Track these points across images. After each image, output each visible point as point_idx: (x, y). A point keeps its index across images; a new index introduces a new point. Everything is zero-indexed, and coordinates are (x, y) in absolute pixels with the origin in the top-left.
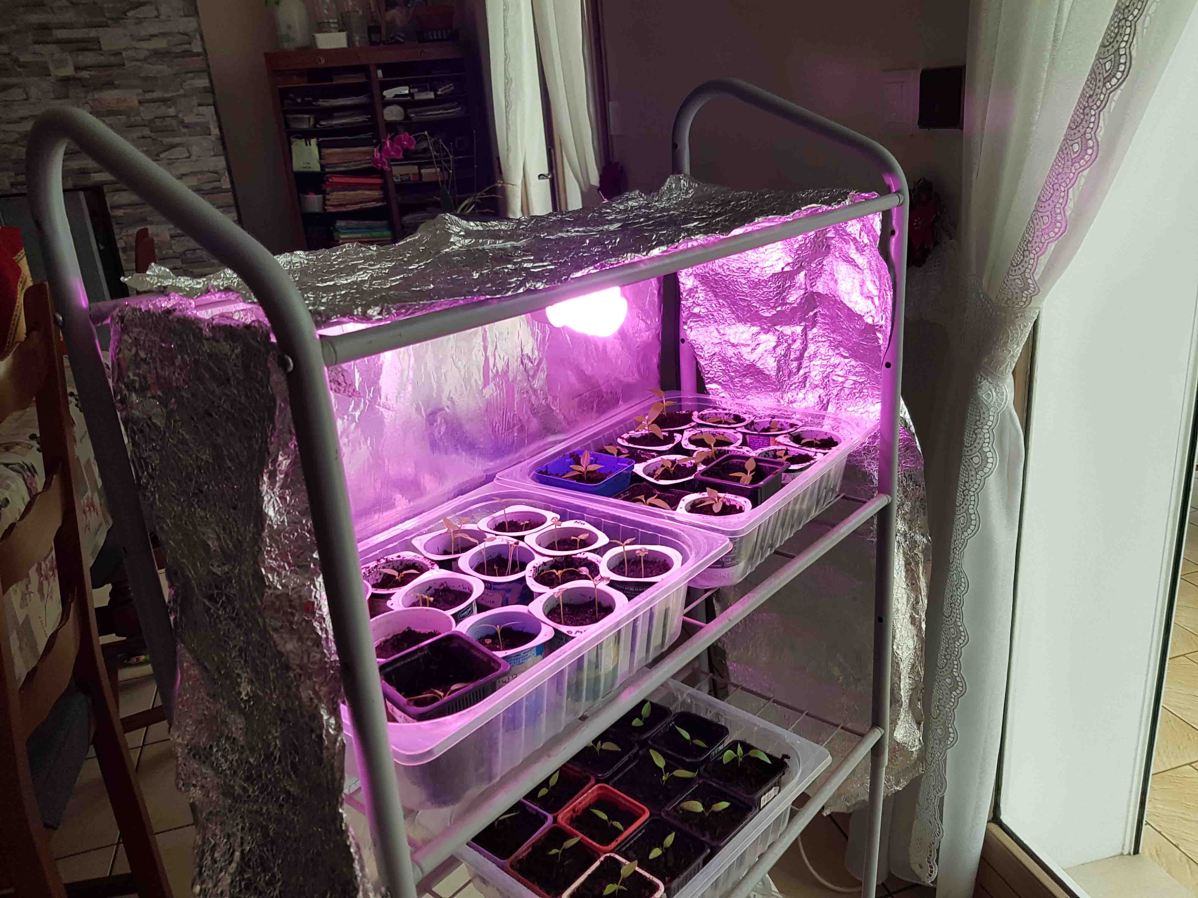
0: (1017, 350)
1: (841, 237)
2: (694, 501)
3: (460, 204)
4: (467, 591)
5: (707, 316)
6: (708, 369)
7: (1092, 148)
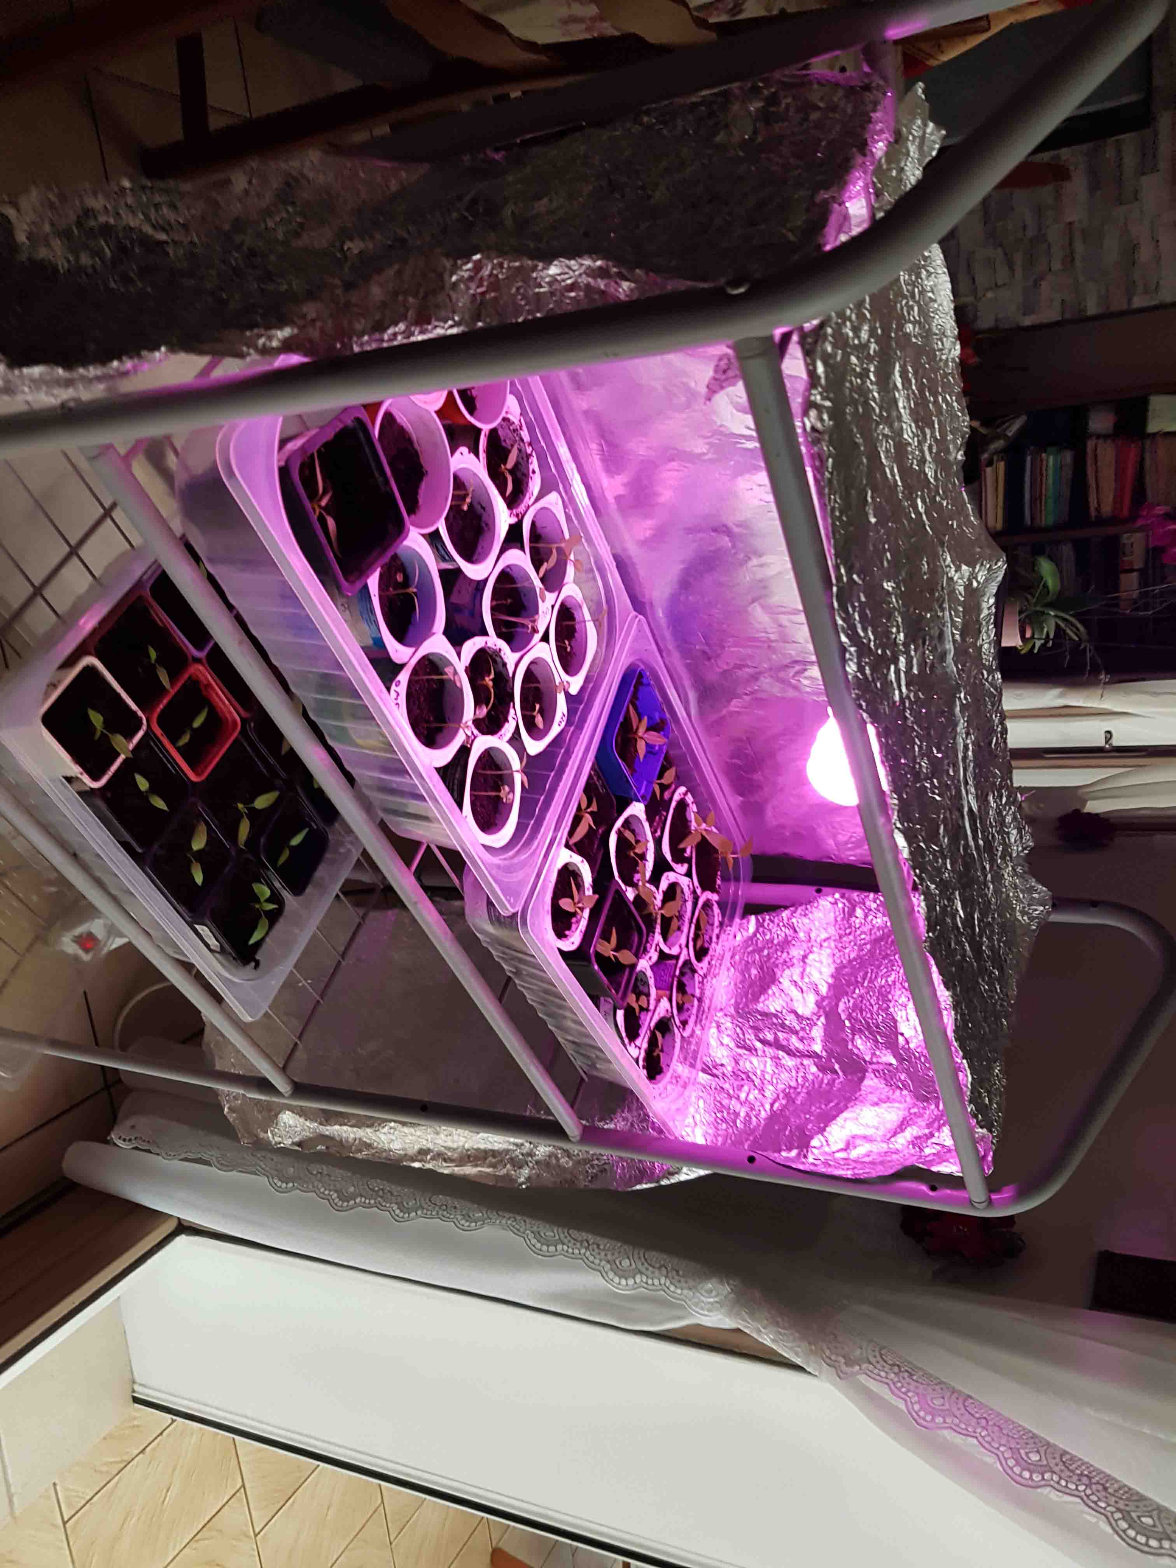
0: (767, 1338)
1: (938, 1118)
2: (581, 877)
3: (1080, 621)
4: (474, 558)
5: (850, 927)
6: (776, 921)
7: (1031, 1478)
